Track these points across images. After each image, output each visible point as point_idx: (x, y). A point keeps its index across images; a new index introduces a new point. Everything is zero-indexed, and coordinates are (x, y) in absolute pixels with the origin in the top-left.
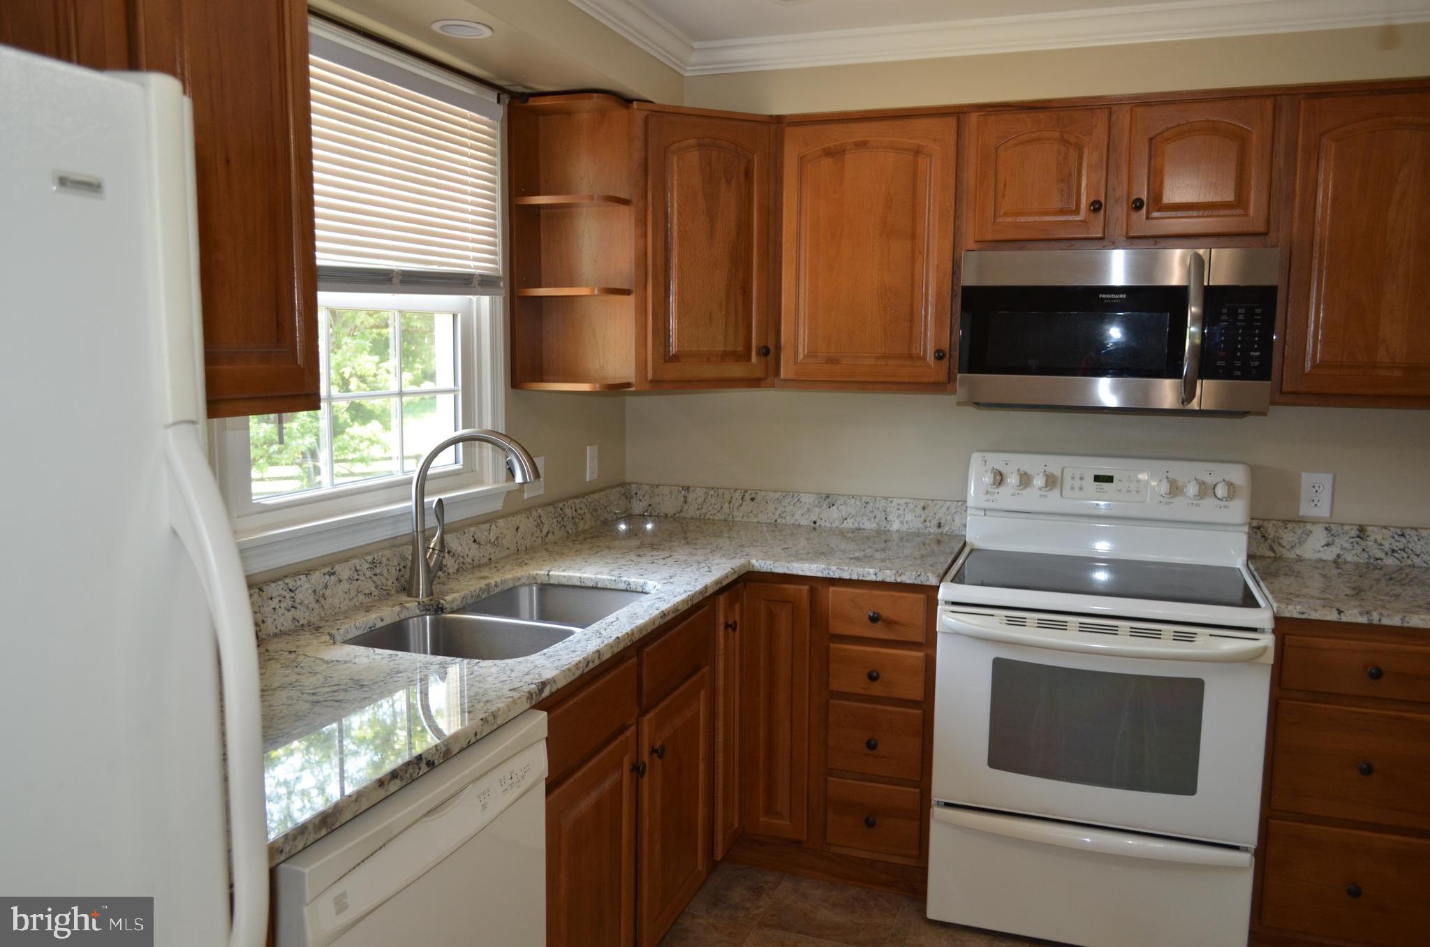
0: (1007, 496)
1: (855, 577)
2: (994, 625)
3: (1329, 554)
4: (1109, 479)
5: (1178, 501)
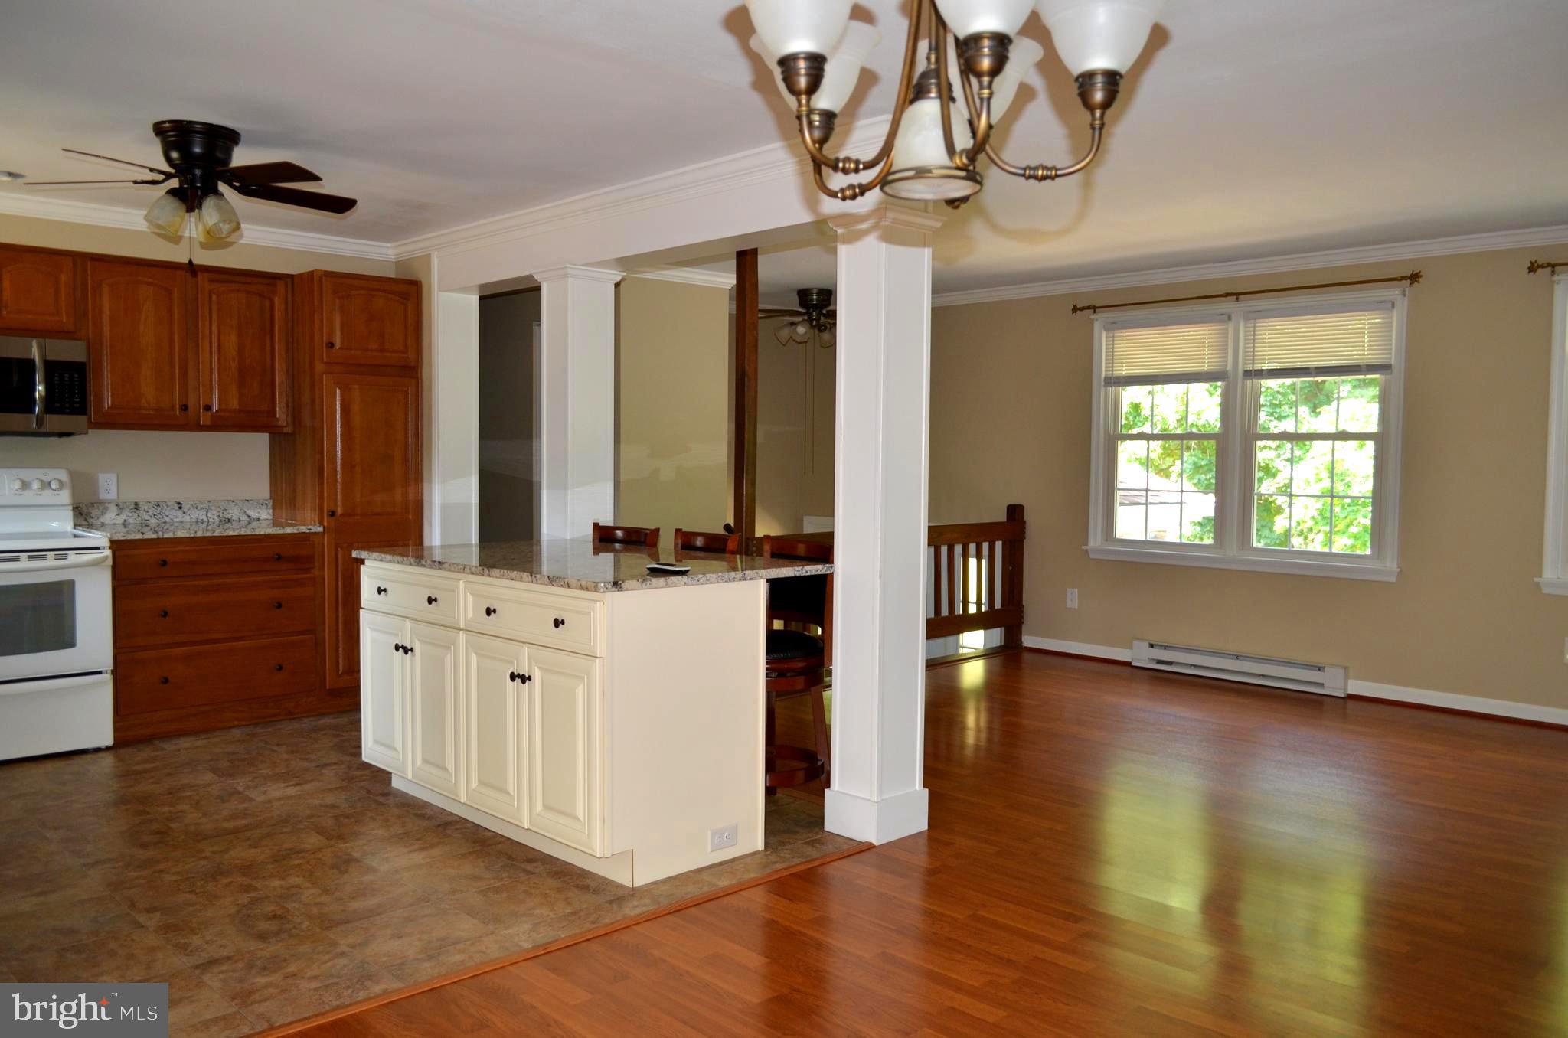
3: (120, 520)
5: (27, 493)
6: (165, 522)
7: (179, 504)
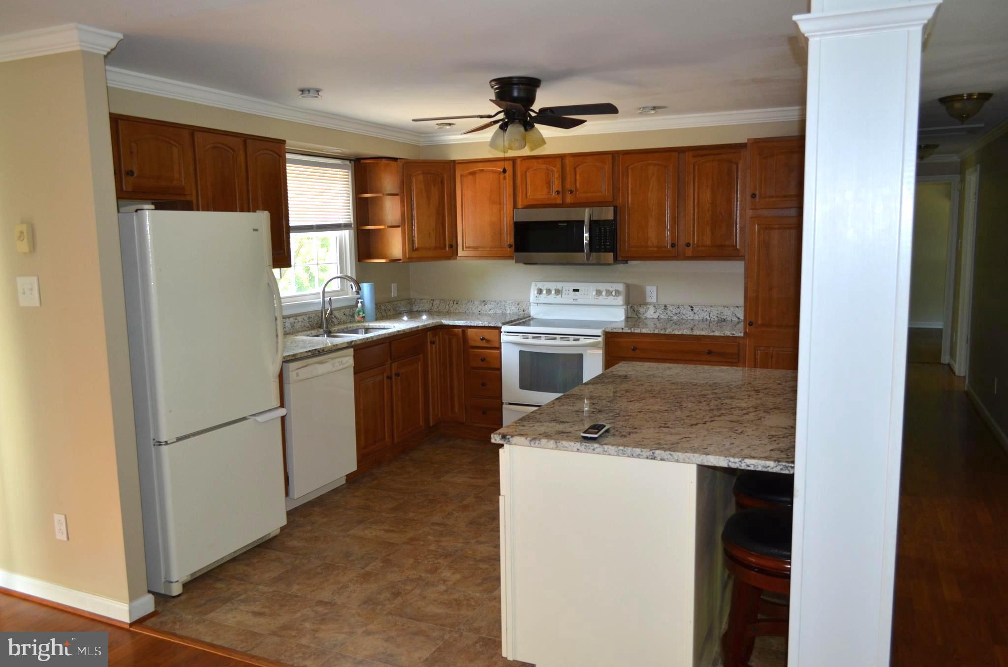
0: (544, 298)
1: (475, 325)
2: (518, 339)
3: (656, 316)
4: (578, 290)
5: (601, 297)
6: (683, 319)
7: (692, 307)
